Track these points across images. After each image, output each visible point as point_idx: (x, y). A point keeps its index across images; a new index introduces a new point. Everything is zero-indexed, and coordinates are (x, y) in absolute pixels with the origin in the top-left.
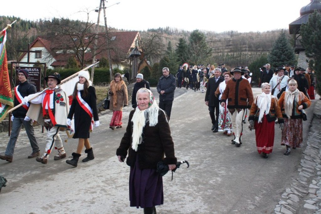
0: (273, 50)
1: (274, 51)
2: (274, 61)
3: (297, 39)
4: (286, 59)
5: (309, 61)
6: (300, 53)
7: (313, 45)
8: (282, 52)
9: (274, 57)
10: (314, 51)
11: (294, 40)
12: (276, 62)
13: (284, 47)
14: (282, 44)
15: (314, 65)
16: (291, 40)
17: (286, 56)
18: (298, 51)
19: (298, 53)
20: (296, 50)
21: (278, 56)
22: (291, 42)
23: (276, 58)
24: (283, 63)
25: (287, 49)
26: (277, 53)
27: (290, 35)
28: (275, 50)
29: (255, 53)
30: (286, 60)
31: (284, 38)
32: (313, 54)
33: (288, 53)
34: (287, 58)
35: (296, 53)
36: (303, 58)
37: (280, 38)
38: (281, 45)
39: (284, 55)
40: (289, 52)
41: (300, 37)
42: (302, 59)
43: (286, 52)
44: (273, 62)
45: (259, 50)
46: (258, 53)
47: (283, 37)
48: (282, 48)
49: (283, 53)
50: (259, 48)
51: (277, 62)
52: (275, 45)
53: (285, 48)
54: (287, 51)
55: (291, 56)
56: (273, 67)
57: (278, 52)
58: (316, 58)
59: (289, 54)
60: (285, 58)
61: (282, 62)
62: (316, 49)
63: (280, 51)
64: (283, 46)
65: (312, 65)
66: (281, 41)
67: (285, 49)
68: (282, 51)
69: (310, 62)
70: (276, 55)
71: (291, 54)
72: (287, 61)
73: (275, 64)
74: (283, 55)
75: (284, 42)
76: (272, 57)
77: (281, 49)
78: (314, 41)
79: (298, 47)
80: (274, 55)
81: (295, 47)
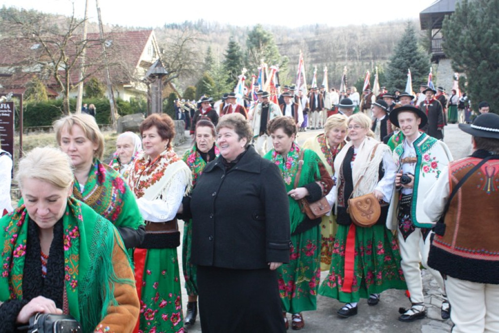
0: (395, 58)
1: (396, 60)
2: (397, 77)
3: (435, 37)
4: (417, 73)
5: (457, 79)
6: (440, 63)
7: (464, 52)
8: (409, 62)
9: (397, 70)
10: (466, 62)
11: (428, 39)
12: (399, 79)
13: (412, 53)
14: (410, 48)
15: (466, 84)
16: (425, 40)
17: (417, 68)
18: (436, 59)
19: (437, 63)
20: (433, 57)
21: (402, 68)
22: (424, 43)
23: (399, 73)
25: (418, 56)
26: (402, 63)
27: (422, 31)
28: (398, 59)
29: (360, 63)
30: (417, 75)
31: (412, 38)
32: (465, 66)
33: (420, 64)
34: (419, 72)
35: (434, 62)
36: (446, 70)
37: (405, 38)
38: (408, 50)
39: (414, 66)
40: (422, 61)
41: (440, 35)
42: (445, 73)
43: (416, 61)
44: (395, 80)
45: (368, 58)
46: (365, 63)
47: (410, 36)
48: (409, 55)
49: (412, 63)
50: (365, 54)
51: (401, 80)
52: (397, 50)
53: (415, 54)
54: (418, 59)
55: (426, 67)
57: (403, 62)
58: (469, 73)
59: (422, 64)
60: (415, 72)
62: (469, 59)
63: (406, 60)
64: (411, 51)
65: (463, 85)
66: (408, 42)
67: (414, 57)
68: (410, 59)
69: (460, 79)
70: (399, 68)
71: (426, 65)
72: (419, 76)
73: (399, 83)
74: (412, 67)
75: (413, 45)
76: (392, 71)
77: (407, 56)
78: (465, 45)
79: (437, 53)
80: (396, 68)
81: (432, 52)
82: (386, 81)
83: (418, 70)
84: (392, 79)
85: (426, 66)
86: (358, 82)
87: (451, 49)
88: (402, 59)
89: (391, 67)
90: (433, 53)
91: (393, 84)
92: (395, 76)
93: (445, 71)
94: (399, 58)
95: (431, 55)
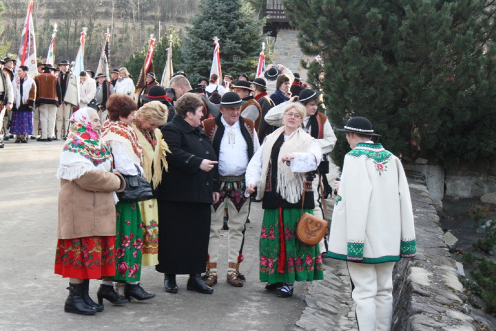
0: (201, 22)
1: (202, 25)
4: (239, 50)
5: (308, 66)
6: (278, 35)
7: (322, 19)
10: (323, 37)
12: (206, 60)
13: (232, 15)
14: (228, 5)
15: (322, 76)
17: (238, 43)
18: (273, 28)
19: (274, 35)
20: (267, 24)
23: (207, 49)
24: (229, 63)
25: (243, 20)
28: (205, 23)
29: (138, 25)
30: (238, 54)
32: (321, 43)
33: (244, 35)
34: (242, 48)
35: (269, 33)
36: (289, 49)
38: (225, 7)
39: (233, 39)
40: (247, 30)
42: (286, 54)
43: (238, 29)
44: (199, 60)
45: (153, 17)
46: (147, 27)
48: (227, 18)
49: (231, 31)
50: (149, 9)
52: (206, 6)
53: (237, 17)
54: (242, 26)
55: (255, 42)
56: (198, 75)
57: (216, 29)
58: (327, 56)
59: (248, 36)
60: (235, 48)
61: (227, 60)
62: (329, 31)
63: (220, 25)
64: (229, 11)
65: (317, 77)
67: (235, 22)
68: (227, 26)
69: (311, 66)
71: (254, 37)
72: (242, 57)
74: (230, 39)
76: (194, 44)
77: (222, 18)
78: (324, 7)
79: (274, 17)
80: (202, 38)
81: (266, 15)
82: (183, 61)
83: (240, 45)
84: (193, 58)
85: (254, 39)
86: (132, 59)
87: (299, 12)
88: (214, 24)
89: (193, 36)
90: (268, 17)
91: (195, 67)
92: (198, 54)
93: (287, 51)
94: (208, 20)
95: (265, 20)
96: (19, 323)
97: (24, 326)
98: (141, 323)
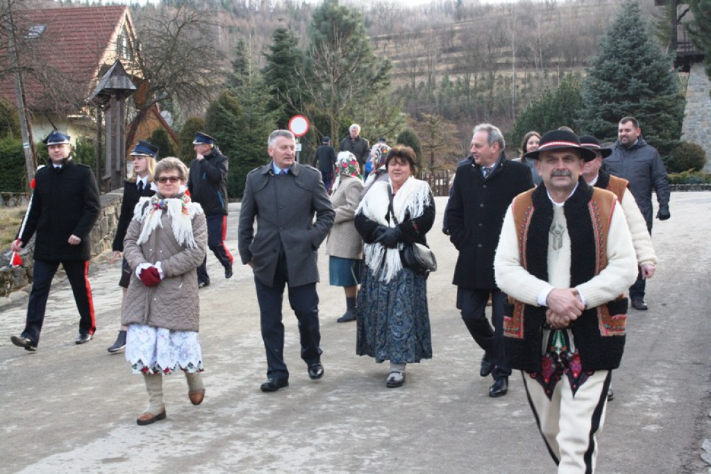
0: (601, 62)
1: (603, 65)
2: (606, 98)
3: (683, 20)
4: (646, 90)
6: (691, 70)
8: (630, 68)
9: (606, 85)
11: (669, 24)
12: (610, 102)
13: (636, 51)
14: (631, 40)
16: (662, 26)
17: (645, 81)
18: (685, 63)
19: (687, 69)
20: (678, 58)
21: (616, 81)
22: (662, 32)
23: (610, 90)
24: (636, 104)
25: (648, 56)
26: (615, 71)
27: (657, 8)
28: (607, 62)
29: (541, 74)
30: (646, 94)
31: (636, 20)
33: (651, 72)
34: (649, 87)
35: (680, 68)
36: (704, 84)
37: (621, 20)
38: (628, 43)
39: (639, 78)
40: (655, 67)
41: (690, 16)
42: (702, 90)
43: (644, 67)
44: (602, 103)
45: (556, 64)
46: (551, 74)
47: (632, 17)
48: (630, 55)
49: (636, 69)
50: (553, 55)
51: (614, 104)
52: (606, 44)
53: (642, 53)
54: (648, 62)
55: (664, 79)
56: (602, 120)
57: (619, 68)
59: (656, 73)
60: (642, 87)
61: (633, 101)
63: (624, 64)
64: (633, 47)
66: (627, 29)
67: (640, 58)
68: (631, 64)
70: (609, 80)
71: (662, 73)
72: (650, 97)
73: (610, 111)
74: (635, 78)
75: (637, 35)
76: (595, 87)
77: (625, 56)
79: (687, 50)
80: (604, 80)
81: (676, 48)
82: (584, 107)
83: (647, 84)
84: (595, 103)
85: (663, 77)
86: (529, 109)
88: (616, 63)
89: (593, 77)
90: (678, 50)
91: (598, 111)
92: (601, 97)
93: (703, 87)
94: (609, 59)
95: (674, 54)
96: (369, 421)
97: (374, 424)
98: (514, 418)
